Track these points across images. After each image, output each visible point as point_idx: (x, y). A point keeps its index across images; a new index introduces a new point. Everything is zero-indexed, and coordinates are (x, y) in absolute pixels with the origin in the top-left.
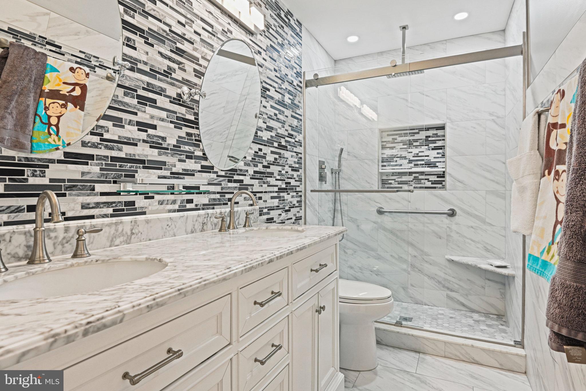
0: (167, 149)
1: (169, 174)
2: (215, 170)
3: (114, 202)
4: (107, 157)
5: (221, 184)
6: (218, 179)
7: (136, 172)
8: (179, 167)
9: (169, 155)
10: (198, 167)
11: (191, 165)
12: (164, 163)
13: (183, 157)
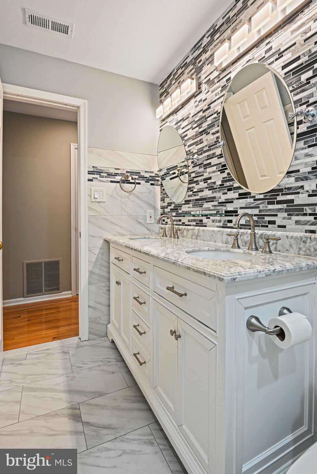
0: (216, 188)
1: (217, 204)
2: (252, 195)
3: (196, 220)
4: (194, 200)
5: (259, 207)
6: (255, 202)
7: (203, 205)
8: (223, 198)
9: (217, 192)
10: (237, 195)
11: (232, 195)
12: (215, 198)
13: (226, 191)
